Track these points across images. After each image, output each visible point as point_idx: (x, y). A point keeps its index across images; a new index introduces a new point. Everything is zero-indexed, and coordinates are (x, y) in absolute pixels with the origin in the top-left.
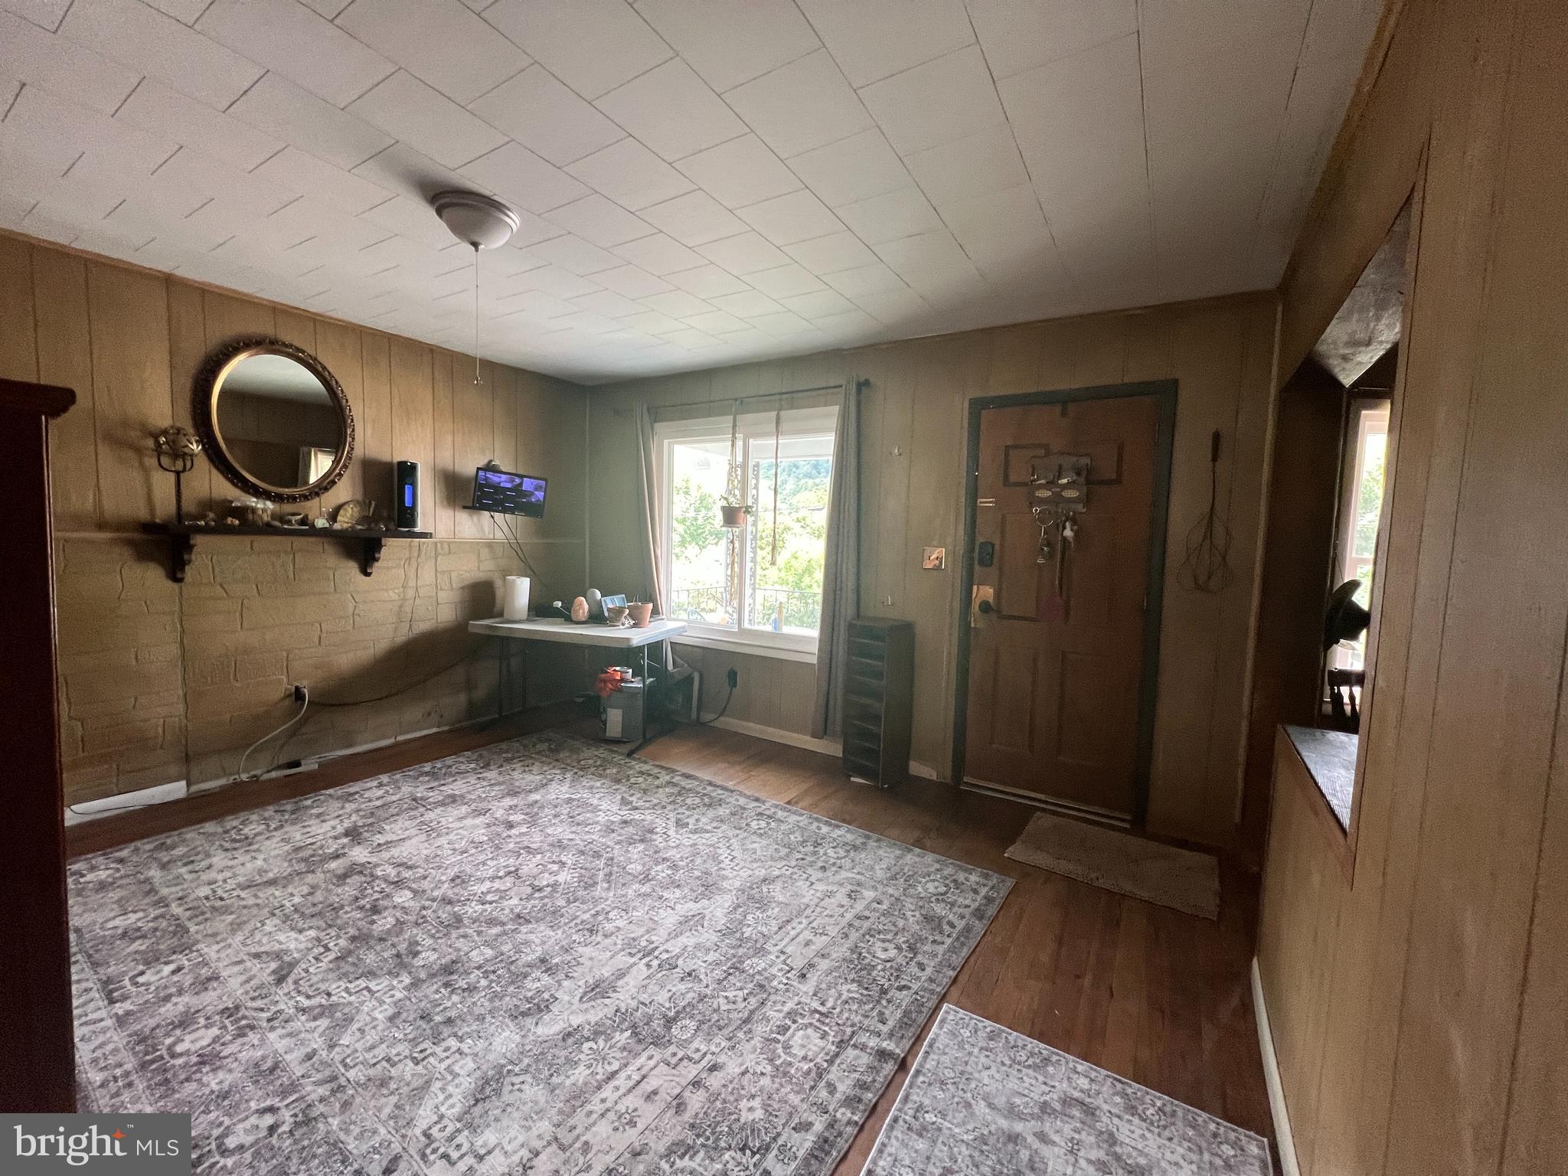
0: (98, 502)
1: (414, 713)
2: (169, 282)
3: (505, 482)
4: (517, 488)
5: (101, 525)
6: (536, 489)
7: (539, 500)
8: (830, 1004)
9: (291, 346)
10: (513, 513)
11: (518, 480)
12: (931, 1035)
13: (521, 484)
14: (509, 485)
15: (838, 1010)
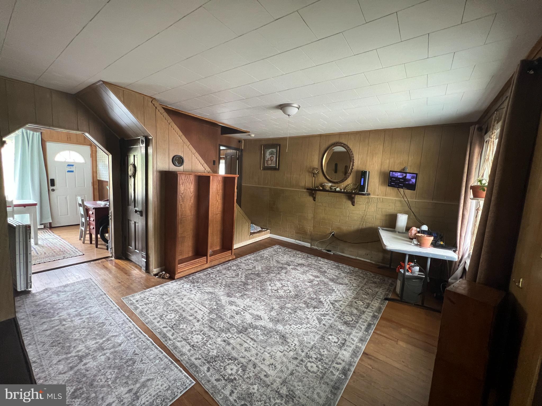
0: (305, 185)
1: (362, 252)
2: (320, 136)
3: (400, 175)
4: (404, 178)
5: (305, 189)
6: (412, 178)
7: (413, 183)
8: (209, 346)
9: (342, 143)
10: (402, 188)
11: (404, 175)
12: (183, 371)
13: (406, 176)
14: (401, 177)
15: (206, 347)
